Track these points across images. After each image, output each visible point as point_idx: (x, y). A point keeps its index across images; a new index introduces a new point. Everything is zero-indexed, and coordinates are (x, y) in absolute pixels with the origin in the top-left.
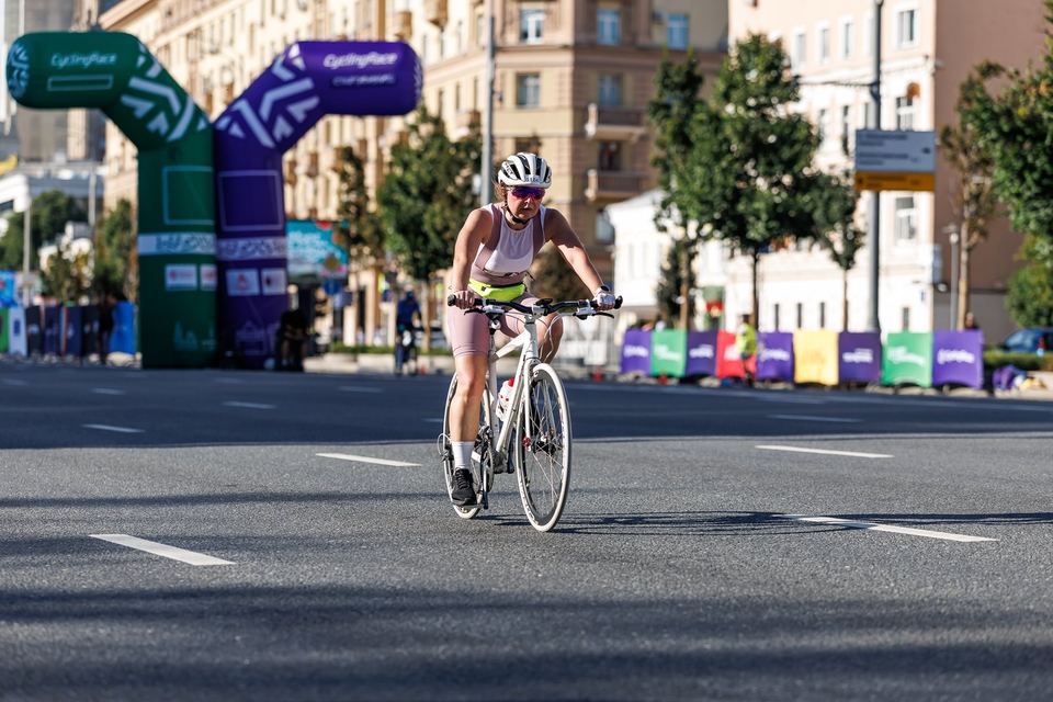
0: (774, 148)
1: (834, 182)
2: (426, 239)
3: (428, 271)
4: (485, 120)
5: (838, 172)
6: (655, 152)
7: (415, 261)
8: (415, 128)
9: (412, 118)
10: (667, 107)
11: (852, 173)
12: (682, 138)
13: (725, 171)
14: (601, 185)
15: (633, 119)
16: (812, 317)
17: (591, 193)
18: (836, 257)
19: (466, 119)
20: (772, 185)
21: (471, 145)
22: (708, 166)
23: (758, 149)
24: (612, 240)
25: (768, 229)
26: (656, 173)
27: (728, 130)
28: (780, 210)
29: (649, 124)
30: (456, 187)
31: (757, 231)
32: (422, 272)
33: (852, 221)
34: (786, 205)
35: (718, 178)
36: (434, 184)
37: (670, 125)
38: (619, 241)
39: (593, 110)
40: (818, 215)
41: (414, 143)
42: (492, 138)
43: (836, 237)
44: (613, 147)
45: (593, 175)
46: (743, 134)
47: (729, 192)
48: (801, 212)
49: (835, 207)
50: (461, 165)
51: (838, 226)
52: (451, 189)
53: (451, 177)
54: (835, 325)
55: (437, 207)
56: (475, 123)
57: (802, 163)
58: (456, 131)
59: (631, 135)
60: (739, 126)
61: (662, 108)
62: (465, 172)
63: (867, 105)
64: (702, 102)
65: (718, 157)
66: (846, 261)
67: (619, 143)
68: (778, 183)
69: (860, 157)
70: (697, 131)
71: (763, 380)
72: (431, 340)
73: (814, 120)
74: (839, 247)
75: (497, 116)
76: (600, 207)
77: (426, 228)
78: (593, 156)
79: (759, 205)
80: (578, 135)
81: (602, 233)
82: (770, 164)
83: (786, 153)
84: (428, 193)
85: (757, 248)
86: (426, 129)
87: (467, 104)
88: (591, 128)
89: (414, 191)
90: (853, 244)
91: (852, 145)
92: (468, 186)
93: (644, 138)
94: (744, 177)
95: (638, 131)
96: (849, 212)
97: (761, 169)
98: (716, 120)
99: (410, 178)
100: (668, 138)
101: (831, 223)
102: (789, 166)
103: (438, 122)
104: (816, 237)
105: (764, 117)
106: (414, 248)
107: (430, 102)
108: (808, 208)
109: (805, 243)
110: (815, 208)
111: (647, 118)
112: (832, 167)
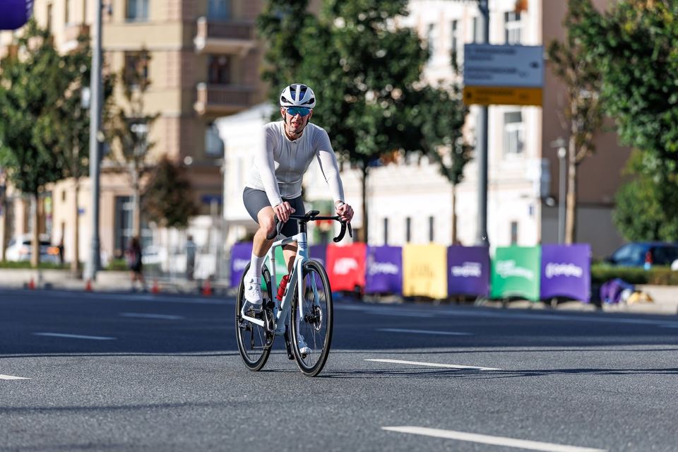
0: (383, 62)
1: (443, 97)
2: (35, 153)
3: (37, 185)
4: (94, 32)
5: (447, 87)
6: (264, 66)
7: (23, 174)
8: (24, 41)
9: (20, 33)
10: (277, 21)
11: (461, 86)
12: (292, 52)
13: (334, 85)
14: (211, 98)
15: (242, 32)
16: (420, 231)
17: (200, 107)
18: (445, 171)
19: (75, 32)
20: (380, 99)
21: (80, 57)
22: (317, 81)
23: (367, 63)
24: (221, 154)
25: (377, 143)
26: (266, 86)
27: (337, 44)
28: (389, 124)
29: (258, 38)
30: (65, 101)
31: (366, 145)
32: (31, 186)
33: (461, 135)
34: (395, 120)
35: (328, 93)
36: (43, 97)
37: (279, 39)
38: (230, 155)
39: (202, 24)
40: (427, 129)
41: (24, 57)
42: (102, 52)
43: (445, 152)
44: (222, 61)
45: (202, 89)
46: (353, 48)
47: (338, 106)
48: (409, 126)
49: (444, 121)
50: (71, 78)
51: (447, 140)
52: (60, 103)
53: (60, 90)
54: (444, 239)
55: (45, 120)
56: (84, 37)
57: (411, 76)
58: (65, 45)
59: (240, 49)
60: (349, 40)
61: (271, 22)
62: (74, 86)
63: (475, 19)
64: (311, 16)
65: (327, 70)
66: (455, 175)
67: (229, 57)
68: (389, 96)
69: (469, 72)
70: (307, 44)
71: (372, 294)
72: (40, 254)
73: (422, 33)
74: (448, 161)
75: (106, 29)
76: (209, 121)
77: (36, 141)
78: (202, 70)
79: (368, 119)
80: (187, 49)
81: (211, 146)
82: (378, 78)
83: (395, 67)
84: (37, 107)
85: (367, 162)
86: (35, 42)
87: (76, 18)
88: (200, 42)
89: (23, 104)
90: (462, 157)
91: (460, 60)
92: (77, 99)
93: (253, 52)
94: (352, 91)
95: (247, 45)
96: (457, 126)
97: (370, 82)
98: (325, 34)
99: (19, 91)
100: (277, 52)
101: (439, 137)
102: (398, 80)
103: (47, 35)
104: (425, 151)
105: (373, 30)
106: (23, 162)
107: (39, 15)
108: (417, 122)
109: (414, 157)
110: (423, 122)
111: (256, 31)
112: (440, 82)
